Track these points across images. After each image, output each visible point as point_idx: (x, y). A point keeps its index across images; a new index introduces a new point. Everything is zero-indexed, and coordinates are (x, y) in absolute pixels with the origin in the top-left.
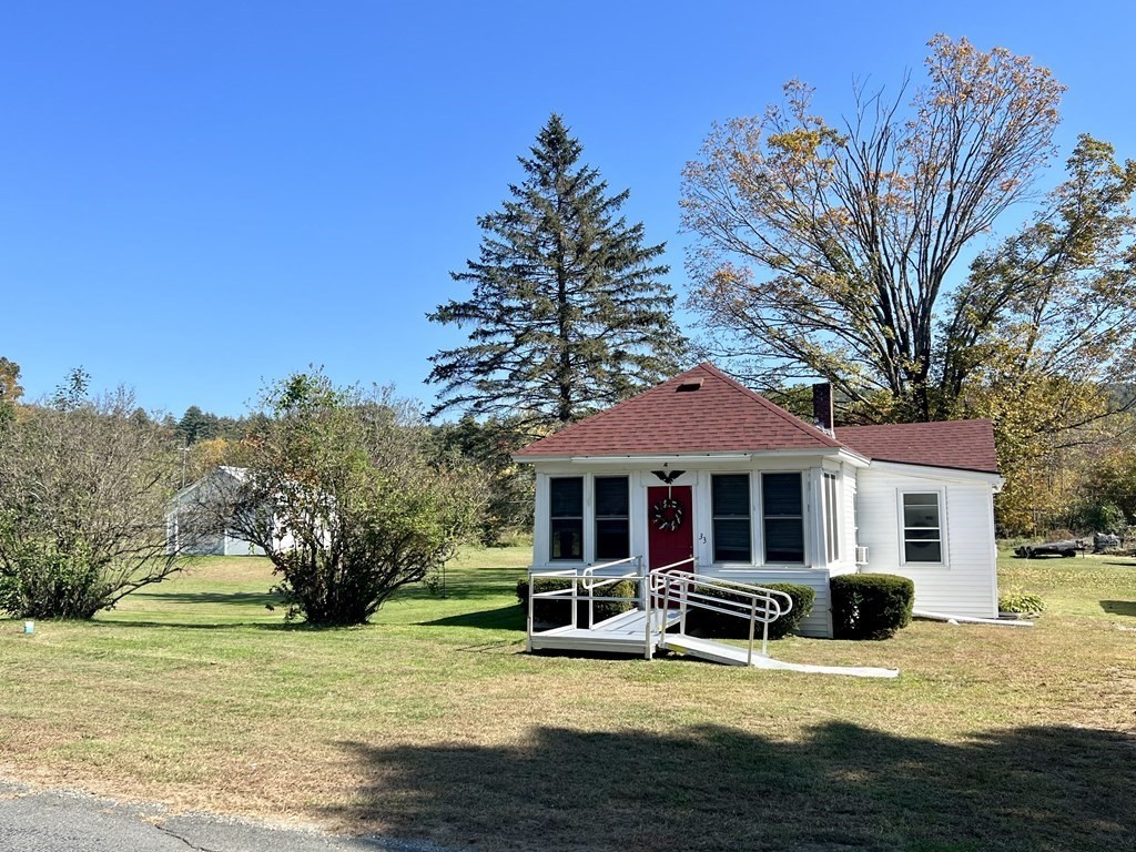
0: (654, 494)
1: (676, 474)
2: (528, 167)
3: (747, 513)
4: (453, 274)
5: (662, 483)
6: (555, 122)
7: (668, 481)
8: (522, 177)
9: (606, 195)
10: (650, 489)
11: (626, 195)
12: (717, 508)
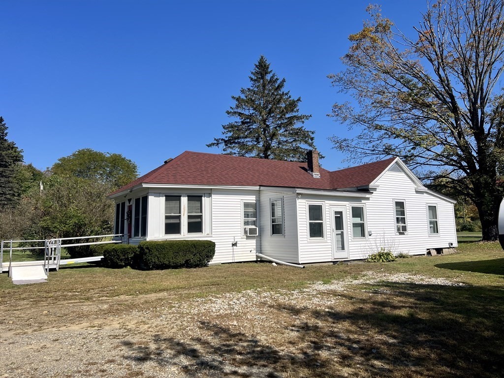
5: (129, 204)
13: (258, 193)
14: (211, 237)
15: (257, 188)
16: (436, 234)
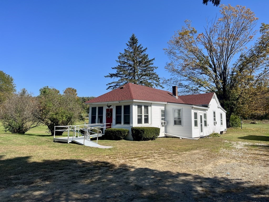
0: (107, 110)
1: (110, 106)
2: (128, 45)
3: (121, 114)
4: (112, 68)
5: (108, 108)
6: (133, 35)
7: (109, 108)
8: (126, 47)
9: (142, 49)
10: (107, 109)
11: (146, 49)
12: (117, 113)
13: (165, 105)
14: (152, 125)
15: (166, 103)
16: (222, 125)
